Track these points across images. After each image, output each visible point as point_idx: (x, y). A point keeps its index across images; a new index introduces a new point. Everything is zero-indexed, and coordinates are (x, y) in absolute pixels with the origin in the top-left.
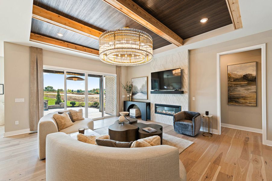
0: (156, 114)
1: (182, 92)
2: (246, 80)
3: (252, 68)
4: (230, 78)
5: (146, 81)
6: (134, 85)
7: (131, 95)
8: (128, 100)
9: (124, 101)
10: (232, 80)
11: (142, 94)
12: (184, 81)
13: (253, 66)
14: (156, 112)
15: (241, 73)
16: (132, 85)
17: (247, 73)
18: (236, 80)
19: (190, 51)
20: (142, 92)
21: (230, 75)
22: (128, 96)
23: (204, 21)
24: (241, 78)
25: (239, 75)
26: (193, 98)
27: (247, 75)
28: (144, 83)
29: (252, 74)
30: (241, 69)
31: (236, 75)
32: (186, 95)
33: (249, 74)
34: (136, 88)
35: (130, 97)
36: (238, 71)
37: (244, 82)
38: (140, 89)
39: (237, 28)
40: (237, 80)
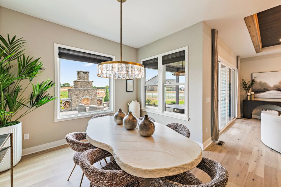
22: (249, 94)
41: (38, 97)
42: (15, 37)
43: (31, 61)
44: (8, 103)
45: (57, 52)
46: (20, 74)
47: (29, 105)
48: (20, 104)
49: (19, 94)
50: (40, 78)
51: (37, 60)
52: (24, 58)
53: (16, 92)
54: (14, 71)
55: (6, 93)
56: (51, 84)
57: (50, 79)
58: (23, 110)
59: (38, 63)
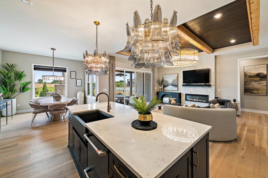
0: (187, 102)
1: (210, 86)
2: (259, 77)
3: (264, 69)
4: (245, 75)
5: (176, 77)
6: (165, 79)
7: (162, 87)
8: (160, 91)
9: (157, 92)
10: (248, 77)
11: (172, 86)
12: (212, 77)
13: (264, 67)
14: (186, 100)
15: (255, 72)
16: (163, 79)
17: (260, 72)
18: (250, 77)
19: (216, 56)
20: (173, 85)
21: (246, 73)
22: (160, 88)
23: (233, 41)
24: (255, 75)
25: (253, 74)
26: (218, 89)
27: (259, 73)
28: (175, 79)
29: (263, 73)
30: (254, 69)
31: (250, 73)
32: (213, 88)
33: (261, 73)
34: (167, 82)
35: (162, 89)
36: (252, 71)
37: (258, 78)
38: (171, 83)
39: (255, 45)
40: (252, 77)
41: (24, 88)
42: (13, 64)
43: (20, 73)
44: (10, 90)
45: (33, 67)
46: (15, 79)
47: (19, 91)
48: (15, 91)
49: (15, 87)
50: (24, 80)
51: (23, 72)
52: (17, 72)
53: (14, 86)
54: (13, 78)
55: (10, 86)
56: (30, 83)
57: (28, 81)
58: (16, 93)
59: (23, 74)
